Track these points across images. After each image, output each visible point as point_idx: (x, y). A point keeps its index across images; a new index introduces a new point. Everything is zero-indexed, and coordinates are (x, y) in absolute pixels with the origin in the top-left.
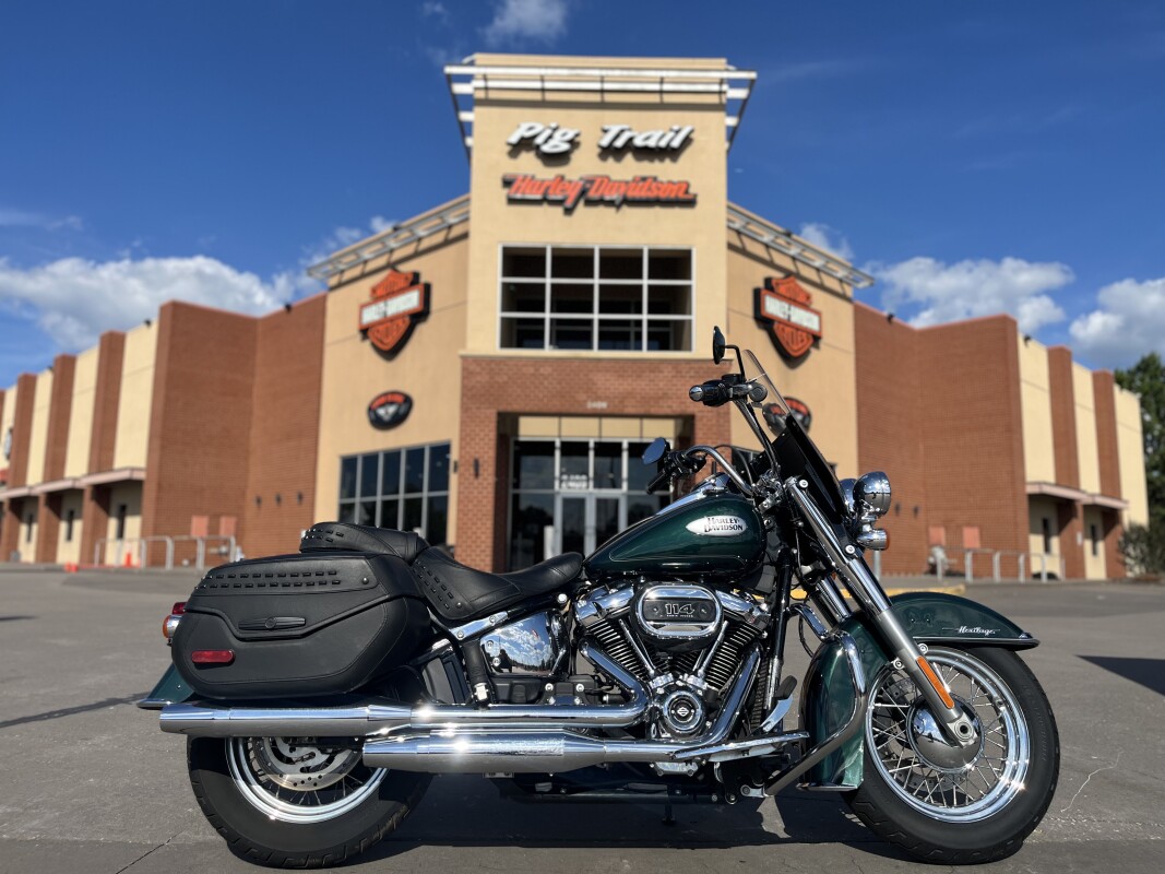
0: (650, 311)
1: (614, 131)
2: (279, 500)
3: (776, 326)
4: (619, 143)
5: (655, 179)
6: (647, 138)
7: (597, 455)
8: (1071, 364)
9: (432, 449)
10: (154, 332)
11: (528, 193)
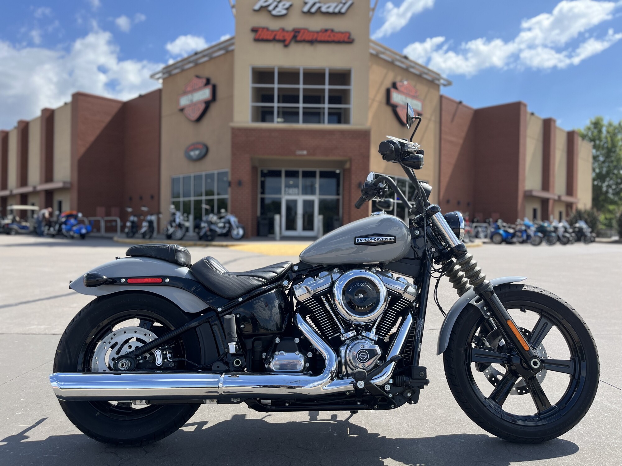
0: (330, 102)
1: (311, 2)
2: (141, 198)
3: (398, 109)
4: (313, 10)
5: (332, 31)
6: (328, 7)
7: (303, 176)
8: (555, 127)
9: (218, 174)
10: (69, 108)
11: (265, 37)
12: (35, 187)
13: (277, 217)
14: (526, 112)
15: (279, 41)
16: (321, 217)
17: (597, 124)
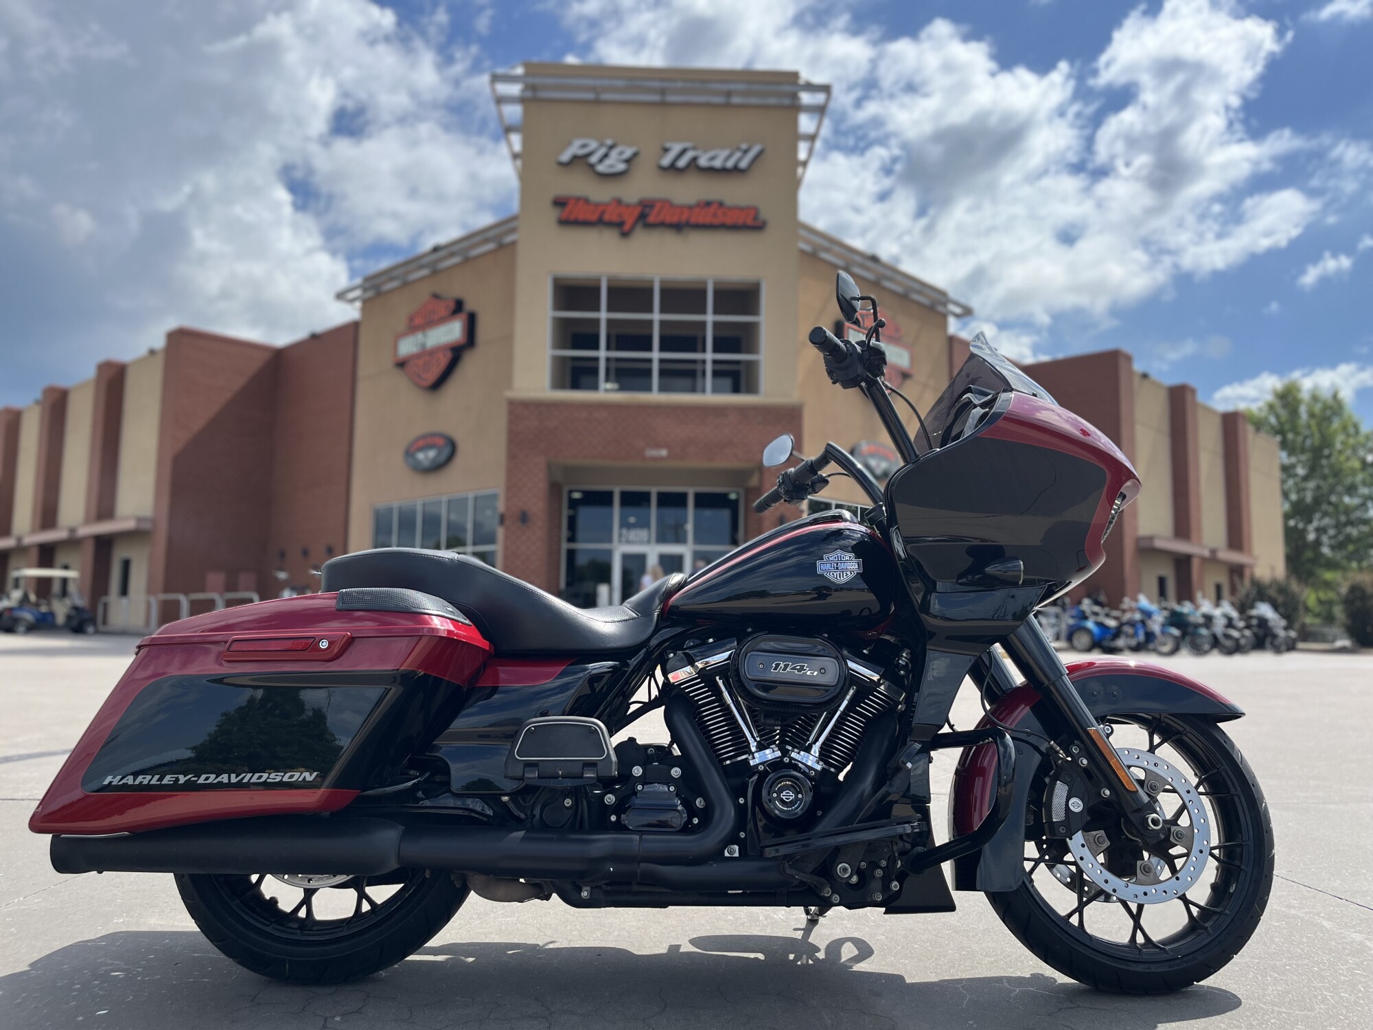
0: (716, 349)
1: (676, 148)
2: (305, 553)
4: (682, 163)
5: (721, 204)
6: (713, 158)
7: (659, 504)
8: (1195, 404)
9: (476, 498)
10: (159, 362)
11: (581, 217)
12: (72, 530)
13: (603, 590)
14: (1131, 372)
15: (611, 224)
17: (1287, 397)
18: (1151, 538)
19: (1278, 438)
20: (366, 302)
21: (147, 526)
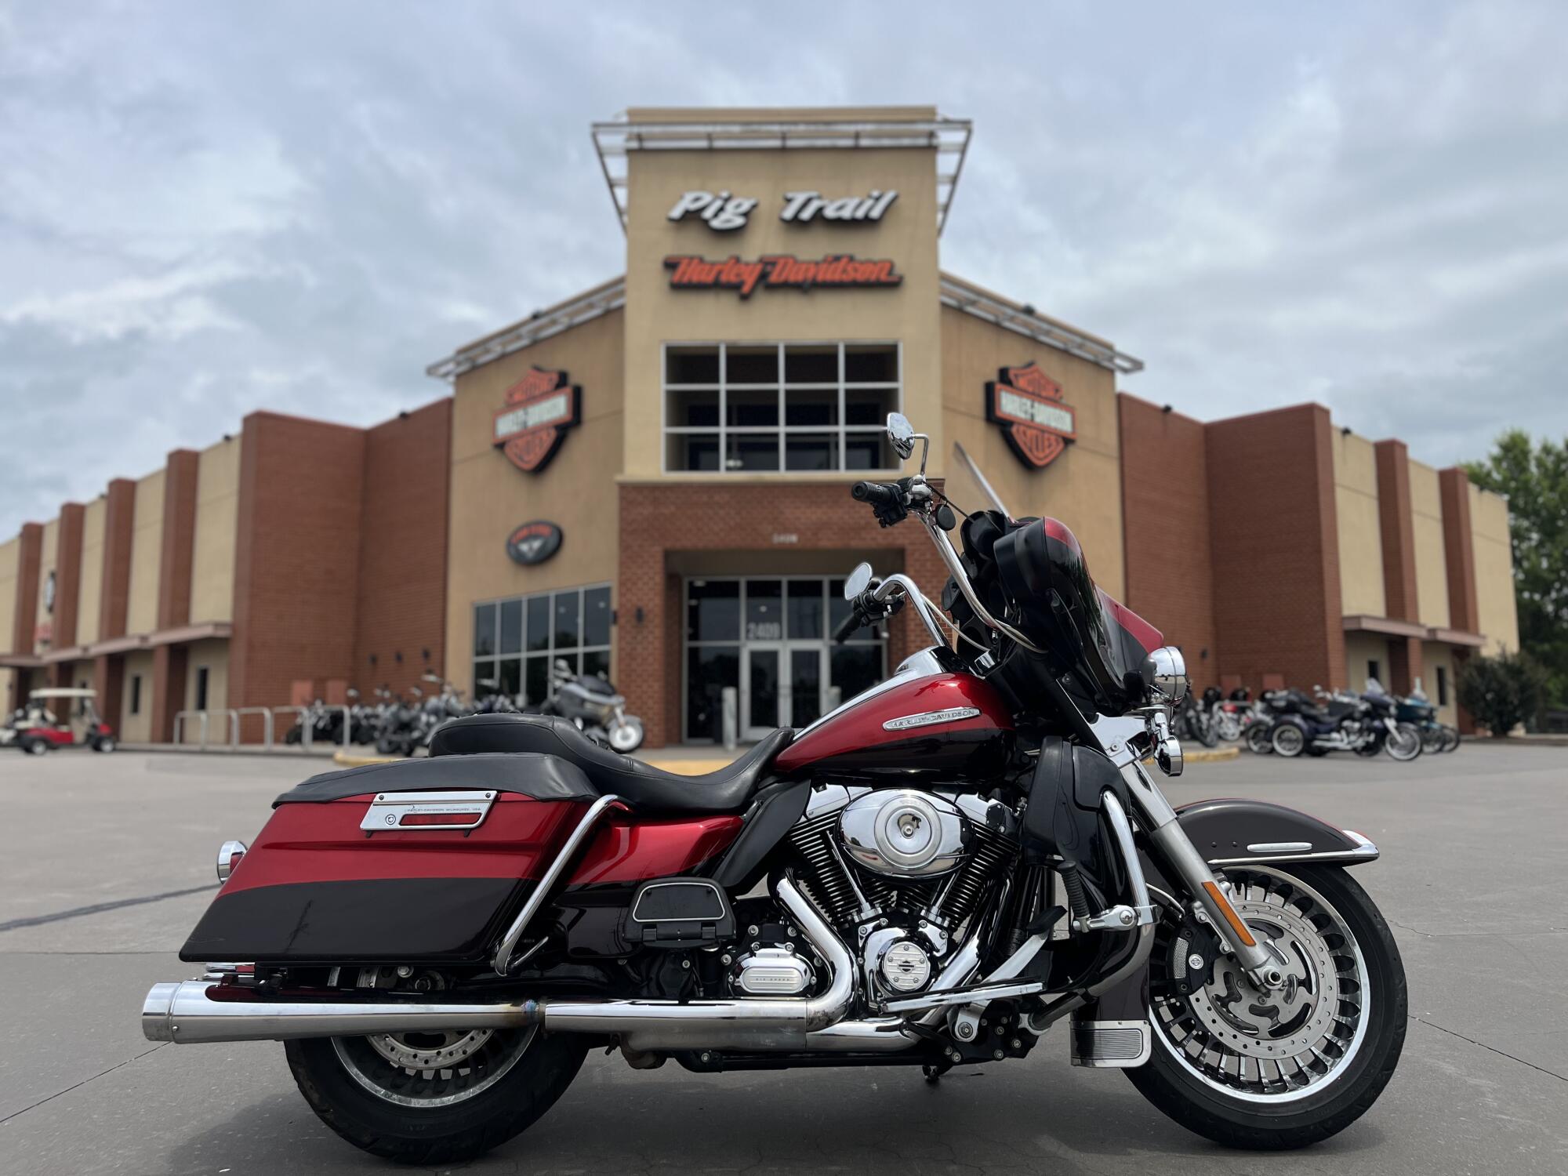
0: (848, 422)
1: (800, 199)
2: (399, 658)
3: (1014, 430)
4: (806, 215)
5: (851, 259)
6: (841, 208)
7: (791, 594)
8: (1405, 460)
9: (586, 593)
10: (236, 448)
11: (695, 279)
12: (144, 638)
13: (729, 694)
14: (1328, 426)
15: (727, 288)
16: (836, 691)
17: (1514, 450)
18: (1358, 618)
19: (1506, 497)
20: (459, 376)
21: (222, 633)
